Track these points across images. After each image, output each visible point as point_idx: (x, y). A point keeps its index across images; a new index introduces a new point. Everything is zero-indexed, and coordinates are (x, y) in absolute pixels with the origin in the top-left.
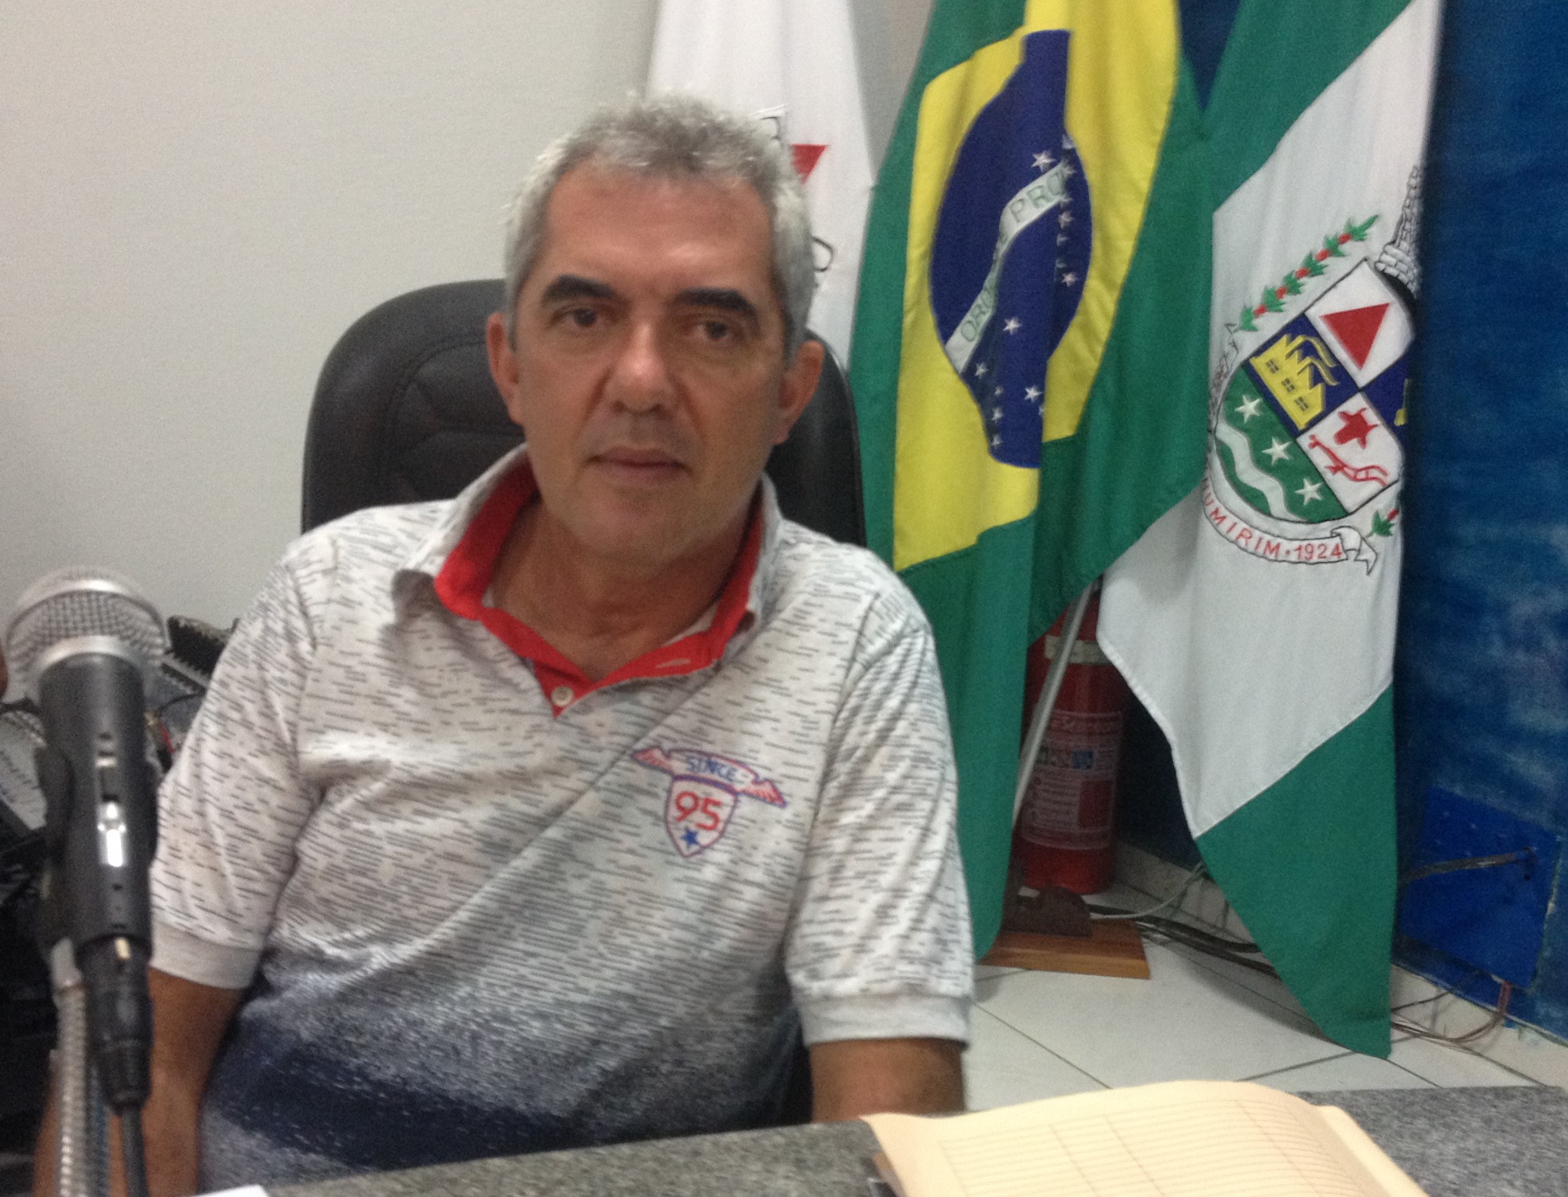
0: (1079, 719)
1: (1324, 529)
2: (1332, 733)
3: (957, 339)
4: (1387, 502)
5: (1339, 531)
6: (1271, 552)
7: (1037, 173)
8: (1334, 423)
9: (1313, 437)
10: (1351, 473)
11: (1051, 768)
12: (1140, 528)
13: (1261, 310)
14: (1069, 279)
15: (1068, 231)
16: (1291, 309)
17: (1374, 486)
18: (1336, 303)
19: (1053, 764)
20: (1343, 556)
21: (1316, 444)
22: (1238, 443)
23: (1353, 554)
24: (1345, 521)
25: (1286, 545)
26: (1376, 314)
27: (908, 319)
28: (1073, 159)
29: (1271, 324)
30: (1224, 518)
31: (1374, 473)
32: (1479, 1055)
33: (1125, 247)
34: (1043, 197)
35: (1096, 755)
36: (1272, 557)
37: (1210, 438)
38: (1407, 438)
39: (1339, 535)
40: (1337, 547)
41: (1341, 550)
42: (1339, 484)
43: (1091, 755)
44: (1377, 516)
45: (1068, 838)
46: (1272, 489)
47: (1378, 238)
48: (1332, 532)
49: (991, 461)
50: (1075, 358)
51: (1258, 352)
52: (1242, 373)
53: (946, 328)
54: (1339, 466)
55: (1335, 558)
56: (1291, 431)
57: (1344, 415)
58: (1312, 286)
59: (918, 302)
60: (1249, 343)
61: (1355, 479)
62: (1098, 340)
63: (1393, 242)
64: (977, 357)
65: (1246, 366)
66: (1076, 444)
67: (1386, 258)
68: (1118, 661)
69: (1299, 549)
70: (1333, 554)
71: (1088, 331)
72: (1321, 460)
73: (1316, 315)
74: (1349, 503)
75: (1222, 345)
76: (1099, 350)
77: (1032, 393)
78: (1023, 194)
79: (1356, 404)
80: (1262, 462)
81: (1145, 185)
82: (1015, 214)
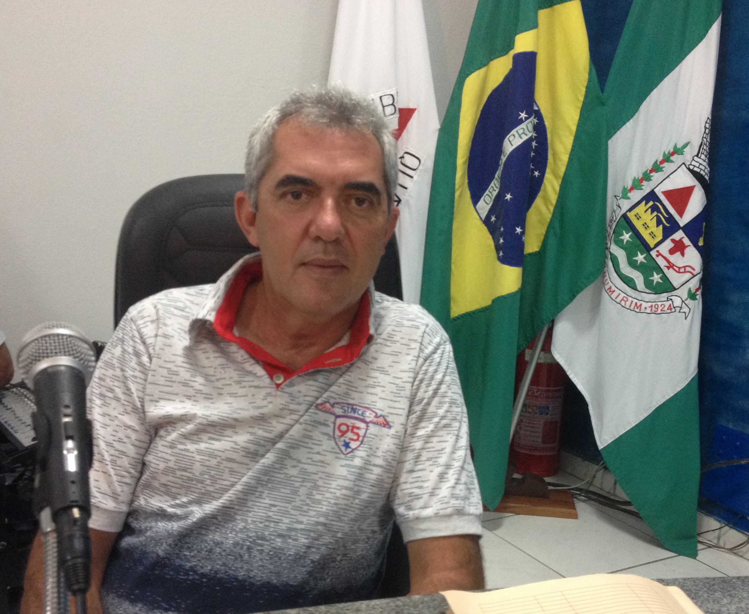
0: (542, 391)
1: (664, 297)
2: (668, 397)
3: (481, 203)
4: (694, 283)
5: (671, 298)
6: (637, 308)
7: (521, 121)
8: (668, 244)
9: (658, 251)
10: (677, 269)
11: (528, 415)
12: (573, 297)
13: (632, 189)
14: (536, 173)
15: (536, 150)
16: (647, 188)
17: (688, 276)
18: (669, 185)
19: (529, 413)
20: (673, 310)
21: (659, 254)
22: (620, 254)
23: (678, 309)
24: (674, 293)
25: (644, 305)
26: (689, 191)
27: (457, 194)
28: (538, 115)
29: (636, 196)
30: (614, 291)
31: (688, 269)
32: (741, 556)
33: (565, 158)
34: (524, 133)
35: (550, 408)
36: (638, 310)
37: (607, 252)
38: (704, 252)
39: (671, 299)
40: (670, 305)
41: (672, 307)
42: (671, 274)
43: (548, 408)
44: (690, 290)
45: (536, 449)
46: (638, 278)
47: (689, 154)
48: (668, 298)
49: (498, 263)
50: (540, 213)
51: (630, 210)
52: (623, 219)
53: (476, 199)
54: (671, 266)
55: (669, 311)
56: (647, 249)
57: (673, 241)
58: (656, 177)
59: (461, 186)
60: (626, 205)
61: (679, 272)
62: (552, 204)
63: (697, 156)
64: (491, 211)
65: (625, 216)
66: (541, 254)
67: (693, 163)
68: (562, 362)
69: (652, 306)
70: (668, 309)
71: (546, 200)
72: (662, 263)
73: (658, 191)
74: (676, 284)
75: (613, 206)
76: (552, 209)
77: (519, 230)
78: (514, 132)
79: (679, 235)
80: (633, 264)
81: (574, 128)
82: (510, 142)
